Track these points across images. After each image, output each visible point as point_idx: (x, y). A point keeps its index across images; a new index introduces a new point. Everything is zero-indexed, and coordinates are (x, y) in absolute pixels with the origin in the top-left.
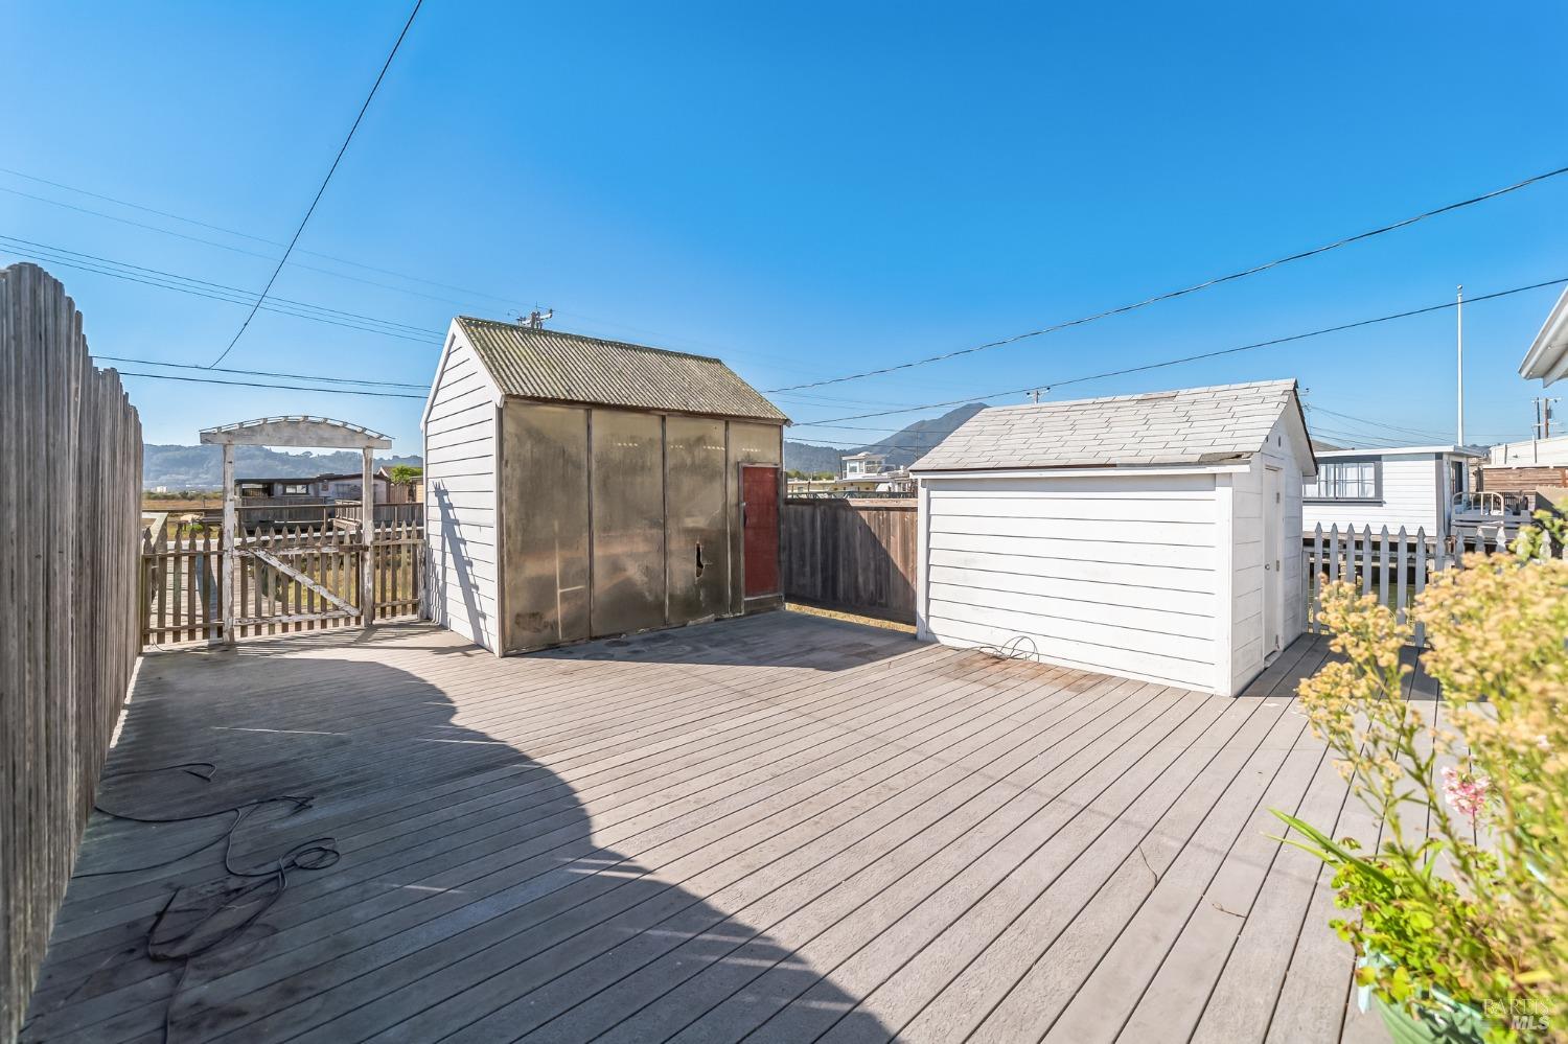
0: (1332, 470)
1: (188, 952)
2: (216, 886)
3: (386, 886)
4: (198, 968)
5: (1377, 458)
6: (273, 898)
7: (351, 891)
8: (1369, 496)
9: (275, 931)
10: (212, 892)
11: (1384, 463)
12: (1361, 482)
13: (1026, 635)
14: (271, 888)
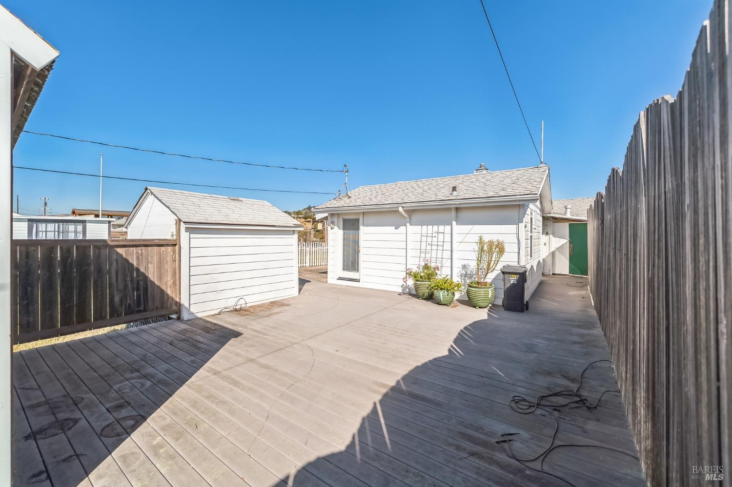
0: (61, 226)
1: (575, 397)
2: (563, 417)
3: (508, 379)
4: (572, 391)
5: (84, 222)
6: (543, 397)
7: (518, 384)
8: (79, 238)
9: (548, 388)
10: (565, 415)
11: (87, 224)
12: (76, 232)
13: (242, 297)
14: (543, 402)
